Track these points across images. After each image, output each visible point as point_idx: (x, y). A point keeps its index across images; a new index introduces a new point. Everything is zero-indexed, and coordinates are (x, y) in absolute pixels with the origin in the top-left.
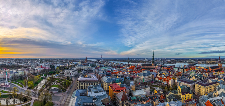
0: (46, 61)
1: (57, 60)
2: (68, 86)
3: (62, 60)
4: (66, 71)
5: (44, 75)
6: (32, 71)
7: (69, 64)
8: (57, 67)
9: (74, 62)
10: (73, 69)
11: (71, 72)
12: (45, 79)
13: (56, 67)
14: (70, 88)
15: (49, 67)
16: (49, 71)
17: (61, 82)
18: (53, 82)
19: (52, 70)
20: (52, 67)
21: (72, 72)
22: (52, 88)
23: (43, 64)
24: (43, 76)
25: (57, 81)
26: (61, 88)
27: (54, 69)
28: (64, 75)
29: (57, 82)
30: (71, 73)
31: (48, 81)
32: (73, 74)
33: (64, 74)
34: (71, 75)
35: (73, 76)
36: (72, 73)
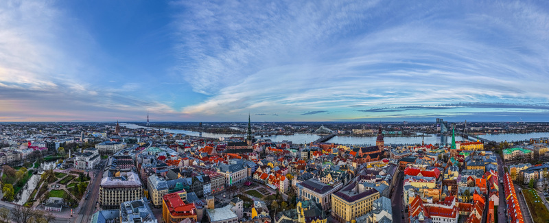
0: (39, 129)
1: (60, 126)
2: (83, 193)
3: (69, 126)
4: (77, 158)
5: (34, 166)
6: (11, 156)
7: (83, 138)
8: (61, 145)
9: (94, 134)
10: (92, 154)
11: (87, 159)
12: (36, 173)
13: (57, 146)
14: (86, 199)
15: (44, 146)
16: (43, 155)
17: (68, 184)
18: (52, 182)
19: (51, 153)
20: (51, 146)
21: (90, 160)
22: (52, 200)
23: (31, 139)
24: (32, 168)
25: (59, 179)
26: (69, 198)
27: (55, 151)
28: (74, 165)
29: (59, 182)
30: (87, 163)
31: (42, 181)
32: (91, 164)
33: (73, 163)
34: (87, 166)
35: (91, 167)
36: (89, 162)
